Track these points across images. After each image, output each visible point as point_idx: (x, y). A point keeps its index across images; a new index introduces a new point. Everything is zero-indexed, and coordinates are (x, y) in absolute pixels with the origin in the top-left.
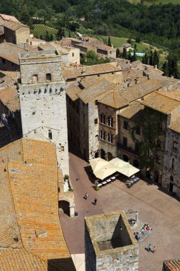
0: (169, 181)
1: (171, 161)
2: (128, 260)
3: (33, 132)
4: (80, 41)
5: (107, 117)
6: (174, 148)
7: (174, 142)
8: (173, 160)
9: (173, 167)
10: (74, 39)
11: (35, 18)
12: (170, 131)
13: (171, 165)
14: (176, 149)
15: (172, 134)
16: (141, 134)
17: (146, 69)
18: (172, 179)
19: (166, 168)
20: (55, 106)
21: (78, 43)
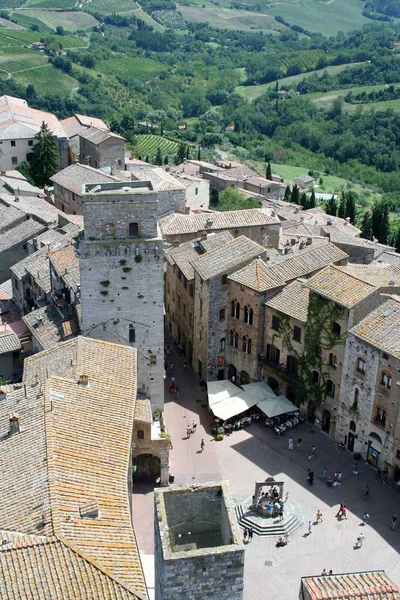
0: (347, 430)
1: (353, 393)
2: (225, 572)
3: (101, 327)
4: (215, 168)
5: (242, 306)
6: (358, 370)
7: (360, 359)
8: (357, 391)
9: (355, 404)
10: (204, 164)
11: (144, 124)
12: (353, 339)
13: (352, 401)
14: (363, 372)
15: (356, 345)
16: (302, 340)
17: (329, 224)
18: (353, 426)
19: (344, 406)
20: (143, 282)
21: (211, 171)
